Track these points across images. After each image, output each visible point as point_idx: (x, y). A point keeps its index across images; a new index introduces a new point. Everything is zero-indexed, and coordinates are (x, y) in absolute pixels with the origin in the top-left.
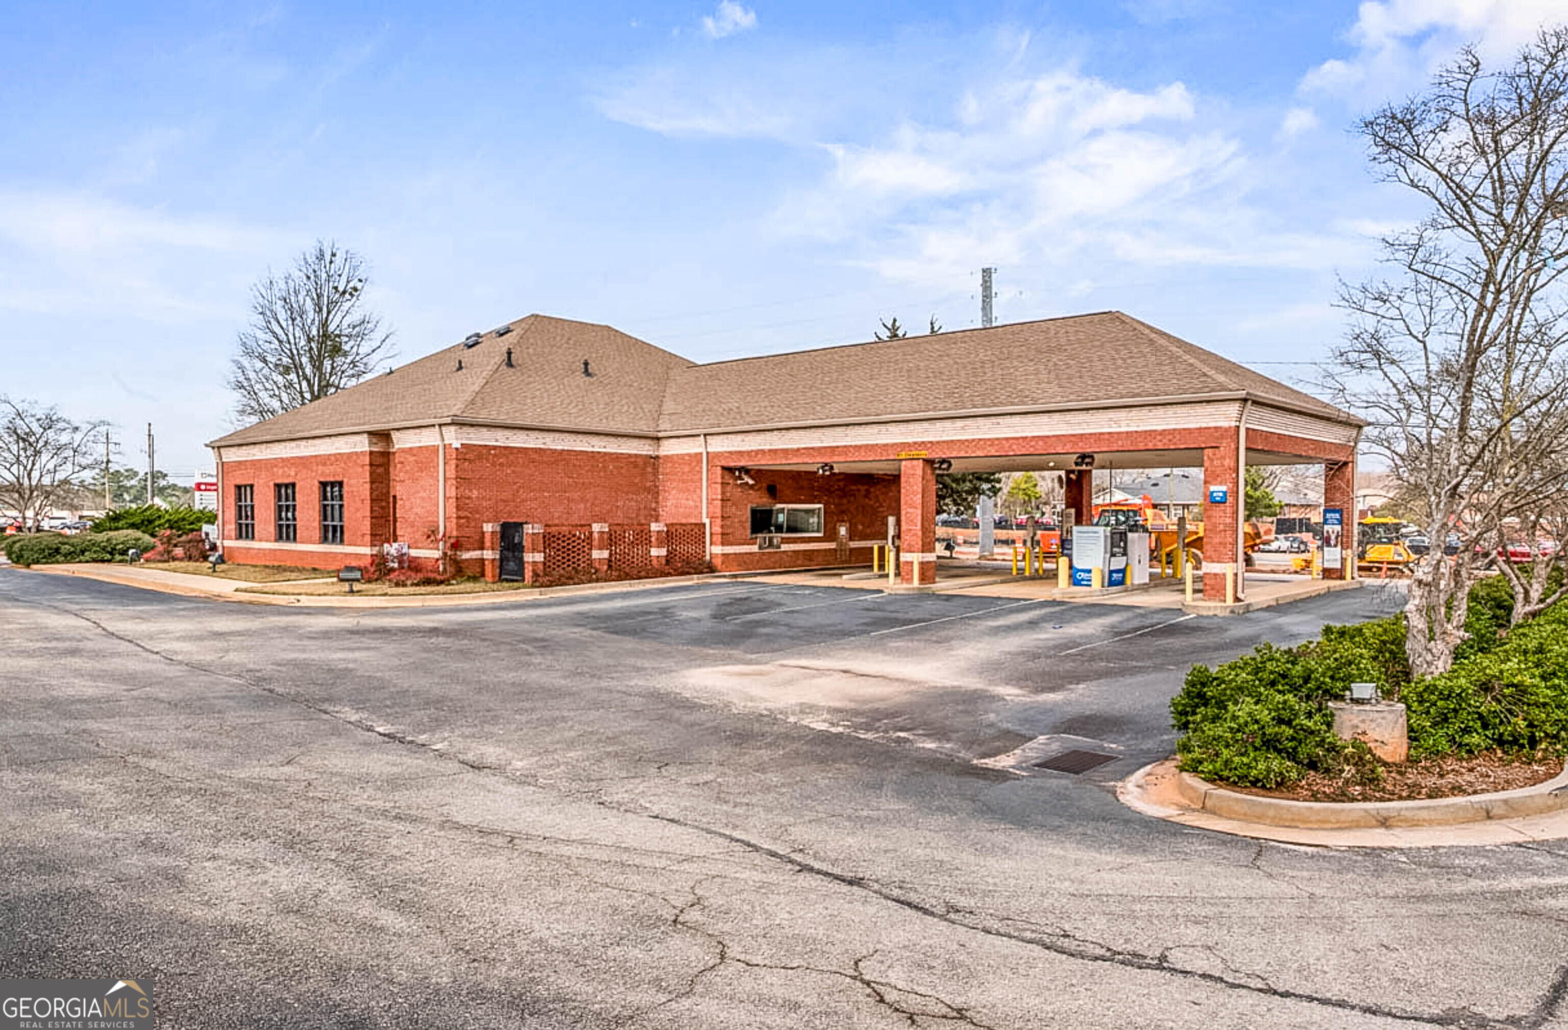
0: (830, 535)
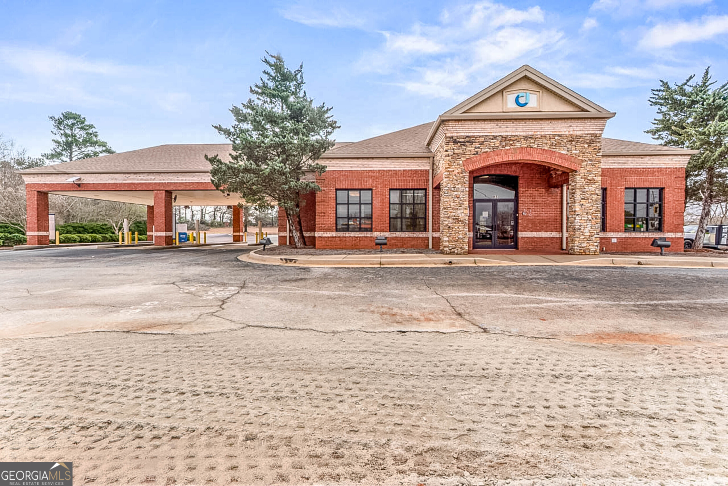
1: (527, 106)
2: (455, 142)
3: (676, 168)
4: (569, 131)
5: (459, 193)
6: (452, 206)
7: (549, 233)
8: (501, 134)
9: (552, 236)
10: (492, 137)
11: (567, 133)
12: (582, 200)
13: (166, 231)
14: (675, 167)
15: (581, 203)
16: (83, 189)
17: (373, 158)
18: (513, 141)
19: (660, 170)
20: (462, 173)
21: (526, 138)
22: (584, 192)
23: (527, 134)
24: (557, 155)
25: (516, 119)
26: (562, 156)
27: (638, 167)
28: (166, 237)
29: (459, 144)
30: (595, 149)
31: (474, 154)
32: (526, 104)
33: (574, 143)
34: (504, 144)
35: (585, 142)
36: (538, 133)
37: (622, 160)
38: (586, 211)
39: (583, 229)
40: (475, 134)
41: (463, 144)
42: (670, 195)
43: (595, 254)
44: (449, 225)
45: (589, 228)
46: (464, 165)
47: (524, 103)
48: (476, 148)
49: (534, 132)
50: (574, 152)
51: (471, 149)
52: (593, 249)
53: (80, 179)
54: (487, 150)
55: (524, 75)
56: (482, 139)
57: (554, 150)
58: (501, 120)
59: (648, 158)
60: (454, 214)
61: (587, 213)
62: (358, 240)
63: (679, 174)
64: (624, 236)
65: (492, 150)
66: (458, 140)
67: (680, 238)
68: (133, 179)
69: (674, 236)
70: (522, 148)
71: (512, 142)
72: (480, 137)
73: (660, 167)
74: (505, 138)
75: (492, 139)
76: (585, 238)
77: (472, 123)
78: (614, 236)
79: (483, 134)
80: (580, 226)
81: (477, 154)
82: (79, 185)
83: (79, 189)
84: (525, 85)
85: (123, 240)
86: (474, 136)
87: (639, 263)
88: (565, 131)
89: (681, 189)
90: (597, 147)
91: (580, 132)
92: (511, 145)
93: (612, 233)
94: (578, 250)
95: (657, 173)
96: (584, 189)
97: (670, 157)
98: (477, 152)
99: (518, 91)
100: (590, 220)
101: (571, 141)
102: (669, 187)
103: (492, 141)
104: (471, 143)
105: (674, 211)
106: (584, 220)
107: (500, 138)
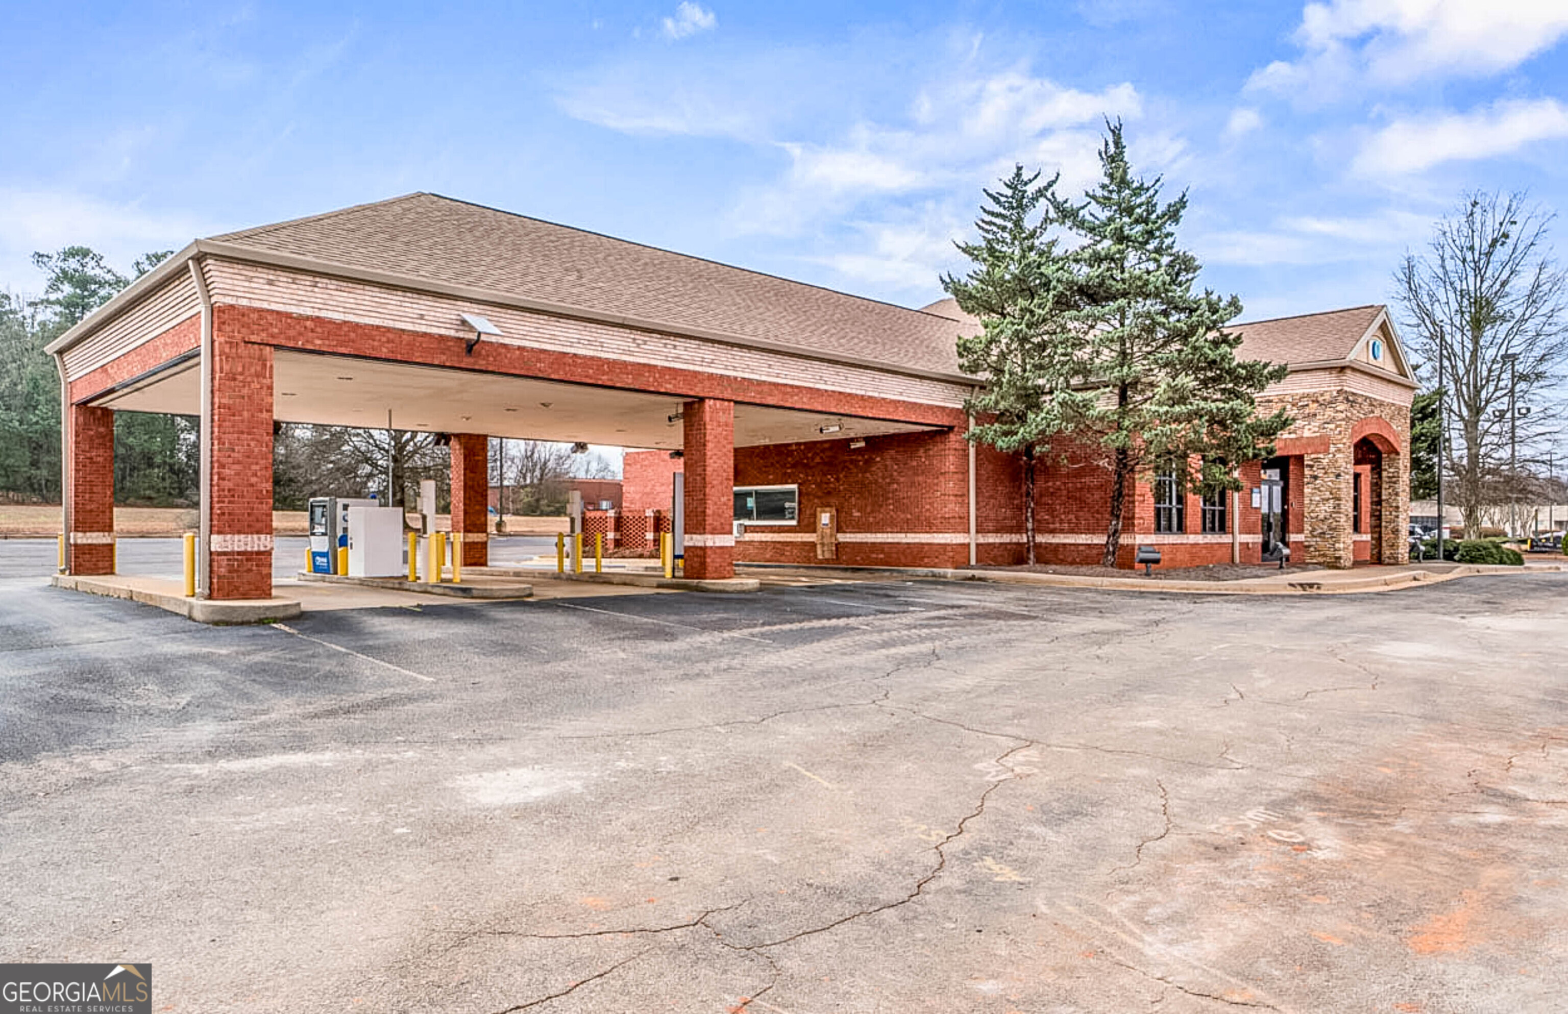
0: (808, 525)
1: (1378, 359)
2: (1347, 400)
8: (1369, 395)
10: (1364, 398)
11: (1398, 402)
16: (482, 364)
18: (1374, 406)
21: (1380, 404)
23: (1381, 398)
24: (1392, 431)
26: (1394, 433)
31: (1356, 421)
32: (1378, 356)
34: (1369, 409)
36: (1386, 399)
40: (1358, 392)
41: (1352, 404)
46: (1351, 436)
50: (1399, 428)
51: (1355, 412)
56: (1360, 400)
57: (1391, 424)
65: (1364, 416)
68: (653, 352)
70: (1378, 417)
72: (1360, 396)
74: (1371, 402)
77: (1359, 375)
79: (1362, 393)
82: (470, 347)
83: (468, 362)
92: (1373, 411)
98: (1357, 418)
99: (1374, 338)
103: (1365, 403)
104: (1355, 403)
107: (1368, 401)
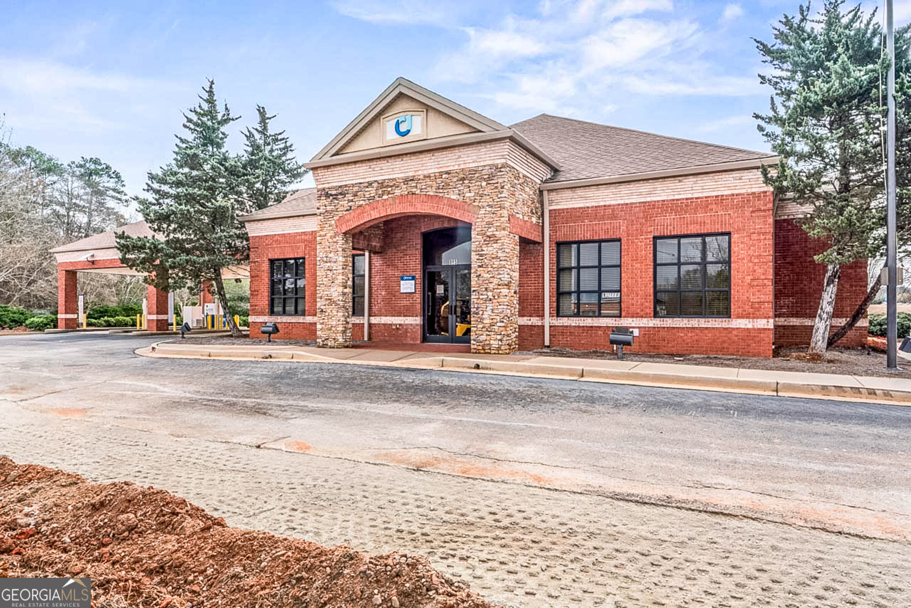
1: (410, 134)
2: (327, 195)
3: (754, 193)
4: (459, 165)
5: (332, 264)
6: (325, 283)
7: (525, 318)
8: (376, 179)
9: (530, 323)
10: (366, 185)
11: (457, 167)
12: (479, 269)
13: (158, 313)
14: (749, 191)
15: (478, 273)
16: (96, 267)
17: (303, 216)
18: (391, 186)
19: (720, 200)
20: (335, 237)
21: (406, 181)
22: (481, 255)
23: (407, 175)
24: (446, 202)
25: (390, 157)
26: (451, 203)
27: (677, 197)
28: (158, 321)
29: (331, 198)
30: (496, 188)
31: (347, 210)
32: (409, 131)
33: (466, 182)
34: (380, 193)
35: (482, 179)
36: (420, 173)
37: (645, 187)
38: (486, 286)
39: (481, 313)
40: (348, 183)
41: (335, 197)
42: (741, 246)
43: (498, 354)
44: (322, 307)
45: (490, 312)
46: (337, 226)
47: (405, 130)
48: (349, 201)
49: (415, 171)
50: (468, 195)
51: (344, 203)
52: (495, 344)
53: (93, 256)
54: (361, 202)
55: (398, 92)
56: (356, 189)
57: (441, 195)
58: (373, 159)
59: (692, 179)
60: (327, 293)
61: (486, 289)
62: (290, 327)
63: (760, 204)
64: (651, 325)
65: (367, 202)
66: (329, 192)
67: (765, 329)
69: (750, 326)
70: (402, 195)
71: (389, 189)
72: (353, 185)
73: (720, 193)
74: (382, 184)
75: (367, 187)
76: (483, 327)
77: (342, 168)
78: (633, 325)
79: (357, 181)
80: (477, 308)
81: (351, 209)
82: (93, 262)
83: (93, 266)
84: (404, 105)
85: (141, 325)
86: (346, 186)
87: (477, 367)
88: (453, 166)
89: (764, 234)
90: (499, 185)
91: (474, 165)
92: (389, 193)
93: (630, 320)
94: (476, 347)
95: (714, 206)
96: (482, 250)
97: (736, 174)
98: (351, 207)
99: (395, 116)
100: (490, 300)
101: (463, 179)
102: (738, 230)
103: (367, 189)
104: (343, 194)
105: (749, 278)
106: (482, 299)
107: (375, 185)
